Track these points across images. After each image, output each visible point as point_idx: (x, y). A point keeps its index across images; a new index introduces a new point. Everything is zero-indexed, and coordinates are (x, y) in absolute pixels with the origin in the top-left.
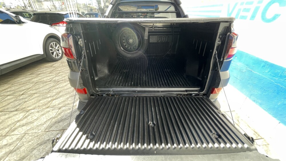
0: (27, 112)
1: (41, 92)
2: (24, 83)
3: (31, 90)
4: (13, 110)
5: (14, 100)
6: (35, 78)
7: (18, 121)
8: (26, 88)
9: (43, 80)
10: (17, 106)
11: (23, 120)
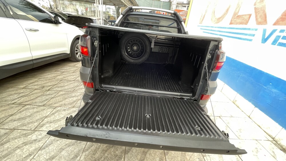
0: (54, 109)
1: (66, 90)
2: (50, 79)
3: (56, 87)
4: (41, 104)
5: (42, 95)
6: (59, 75)
7: (46, 117)
8: (52, 84)
9: (68, 79)
10: (45, 101)
11: (50, 117)
